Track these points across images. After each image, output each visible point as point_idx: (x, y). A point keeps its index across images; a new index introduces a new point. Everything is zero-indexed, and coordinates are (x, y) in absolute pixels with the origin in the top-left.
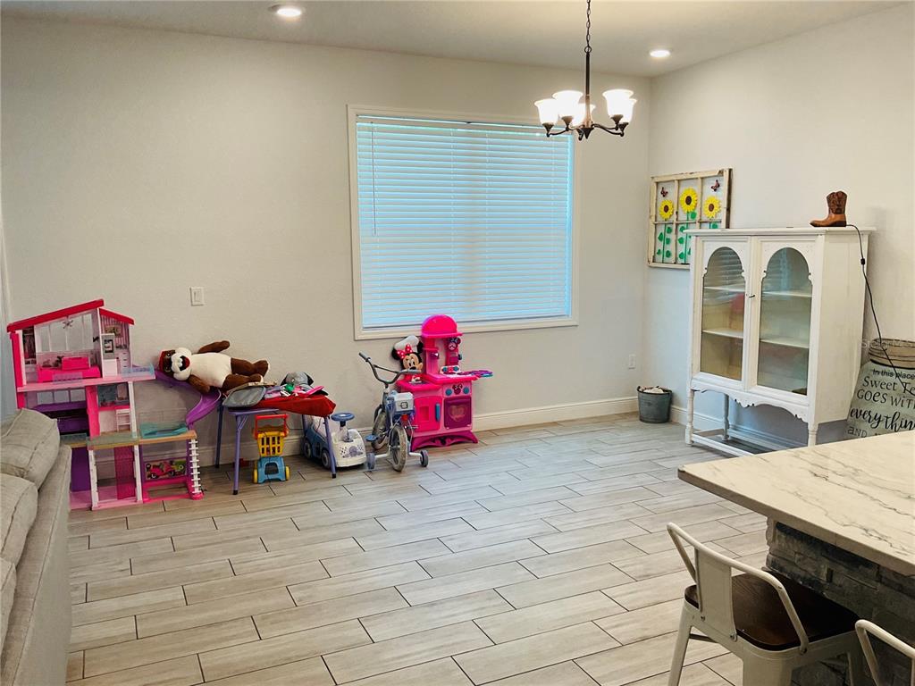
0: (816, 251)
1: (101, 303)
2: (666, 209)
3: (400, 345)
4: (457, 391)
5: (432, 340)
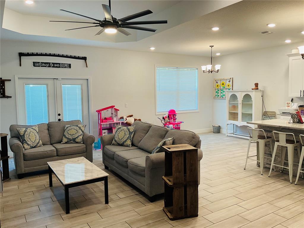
0: (253, 94)
1: (114, 106)
2: (218, 86)
3: (164, 116)
4: (177, 126)
5: (171, 115)
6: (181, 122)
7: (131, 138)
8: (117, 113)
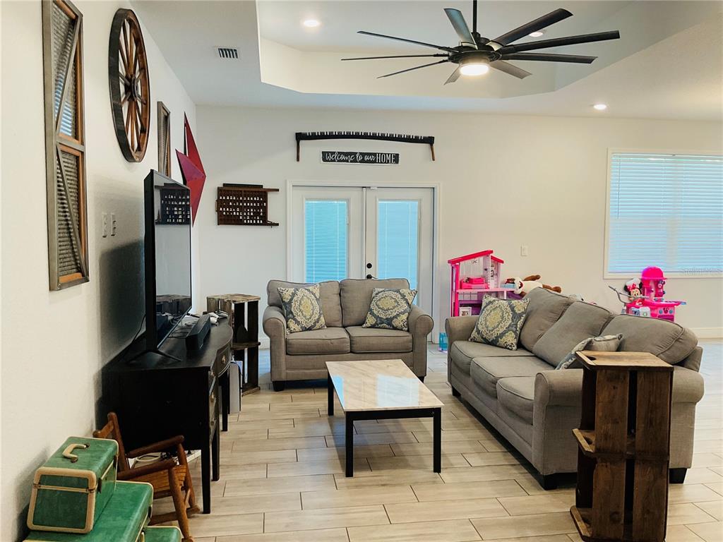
1: (492, 252)
3: (629, 284)
4: (666, 312)
5: (648, 282)
6: (678, 303)
7: (516, 328)
8: (498, 269)
